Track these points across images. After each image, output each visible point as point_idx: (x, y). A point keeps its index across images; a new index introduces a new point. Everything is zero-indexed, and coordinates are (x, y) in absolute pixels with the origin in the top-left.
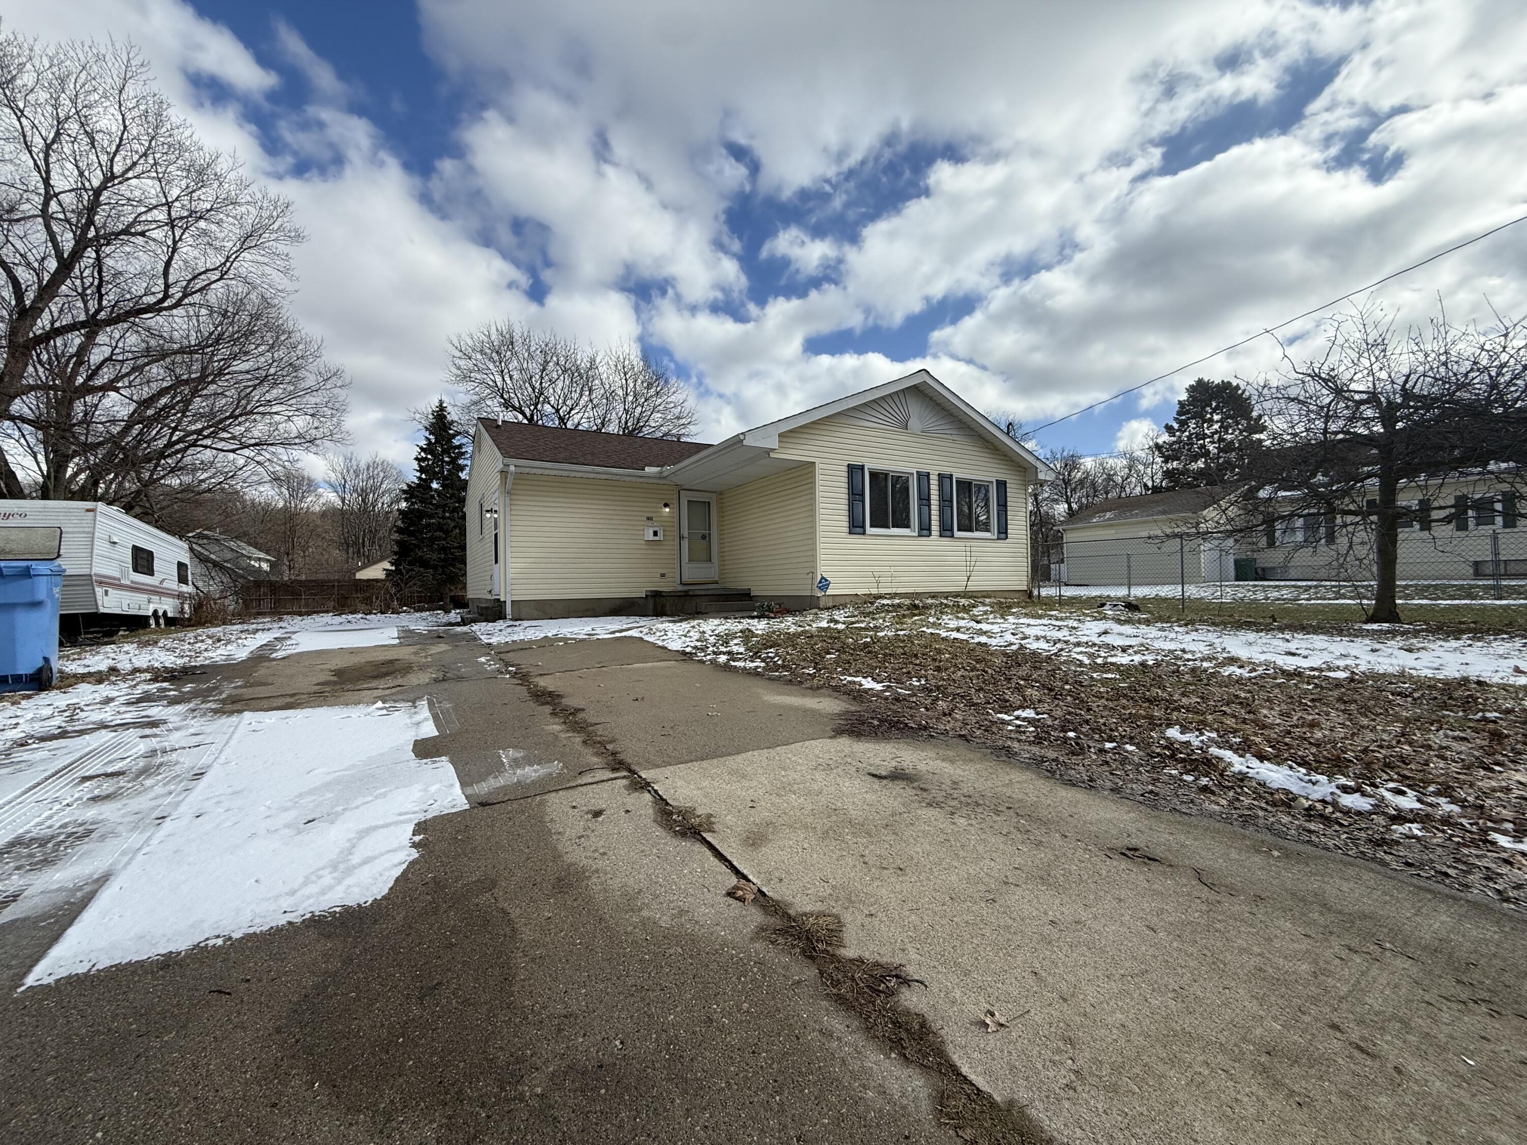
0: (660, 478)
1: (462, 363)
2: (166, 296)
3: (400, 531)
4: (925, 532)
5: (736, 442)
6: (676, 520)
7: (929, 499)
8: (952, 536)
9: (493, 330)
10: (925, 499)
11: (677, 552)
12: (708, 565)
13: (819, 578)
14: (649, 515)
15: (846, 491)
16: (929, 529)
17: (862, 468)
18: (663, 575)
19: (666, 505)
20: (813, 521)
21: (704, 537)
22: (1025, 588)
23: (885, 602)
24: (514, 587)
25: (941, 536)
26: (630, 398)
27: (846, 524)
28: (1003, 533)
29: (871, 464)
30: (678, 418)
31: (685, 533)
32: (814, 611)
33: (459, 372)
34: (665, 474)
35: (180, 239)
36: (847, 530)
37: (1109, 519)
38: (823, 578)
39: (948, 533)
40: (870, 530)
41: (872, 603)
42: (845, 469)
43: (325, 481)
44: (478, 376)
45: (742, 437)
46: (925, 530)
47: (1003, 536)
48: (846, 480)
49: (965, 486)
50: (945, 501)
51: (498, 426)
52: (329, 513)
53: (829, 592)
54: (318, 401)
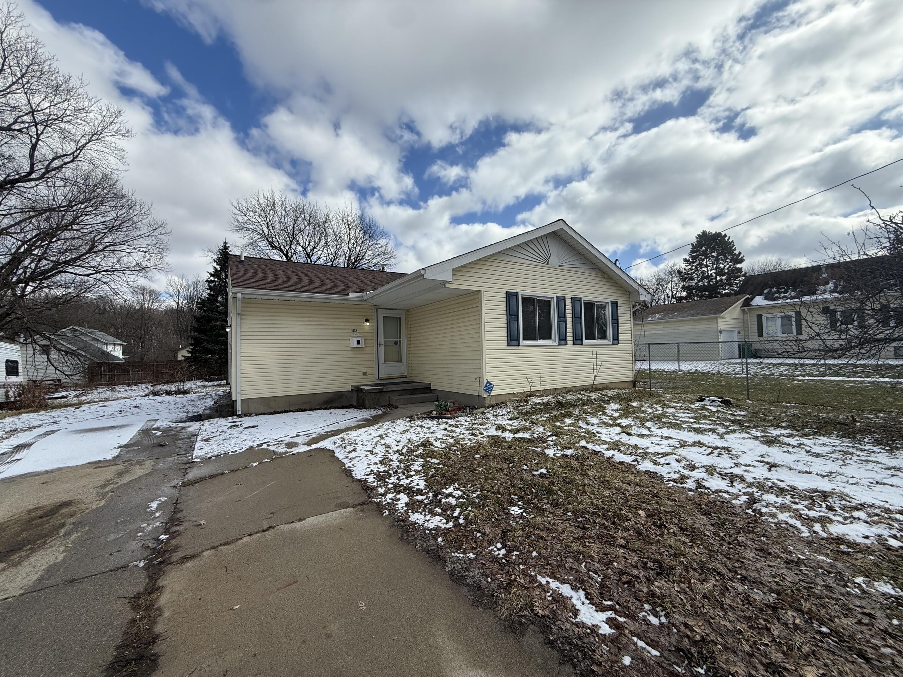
0: (362, 301)
1: (240, 218)
2: (32, 171)
3: (195, 330)
4: (563, 342)
5: (419, 275)
6: (375, 331)
7: (565, 317)
8: (582, 344)
9: (261, 197)
10: (562, 317)
11: (375, 356)
12: (399, 364)
13: (485, 382)
14: (354, 328)
15: (505, 313)
16: (566, 340)
17: (516, 294)
18: (365, 373)
19: (367, 320)
20: (480, 337)
21: (396, 343)
22: (631, 379)
23: (537, 400)
24: (243, 388)
25: (574, 344)
26: (352, 241)
27: (506, 338)
28: (616, 339)
29: (524, 291)
30: (385, 254)
31: (382, 341)
32: (482, 410)
33: (238, 224)
34: (365, 298)
35: (42, 133)
36: (506, 343)
37: (658, 319)
38: (488, 382)
39: (579, 342)
40: (523, 342)
41: (527, 401)
42: (504, 295)
43: (166, 293)
44: (251, 227)
45: (422, 272)
46: (563, 340)
47: (616, 342)
48: (505, 304)
49: (589, 306)
50: (576, 318)
51: (241, 261)
52: (170, 312)
53: (493, 393)
54: (149, 242)
